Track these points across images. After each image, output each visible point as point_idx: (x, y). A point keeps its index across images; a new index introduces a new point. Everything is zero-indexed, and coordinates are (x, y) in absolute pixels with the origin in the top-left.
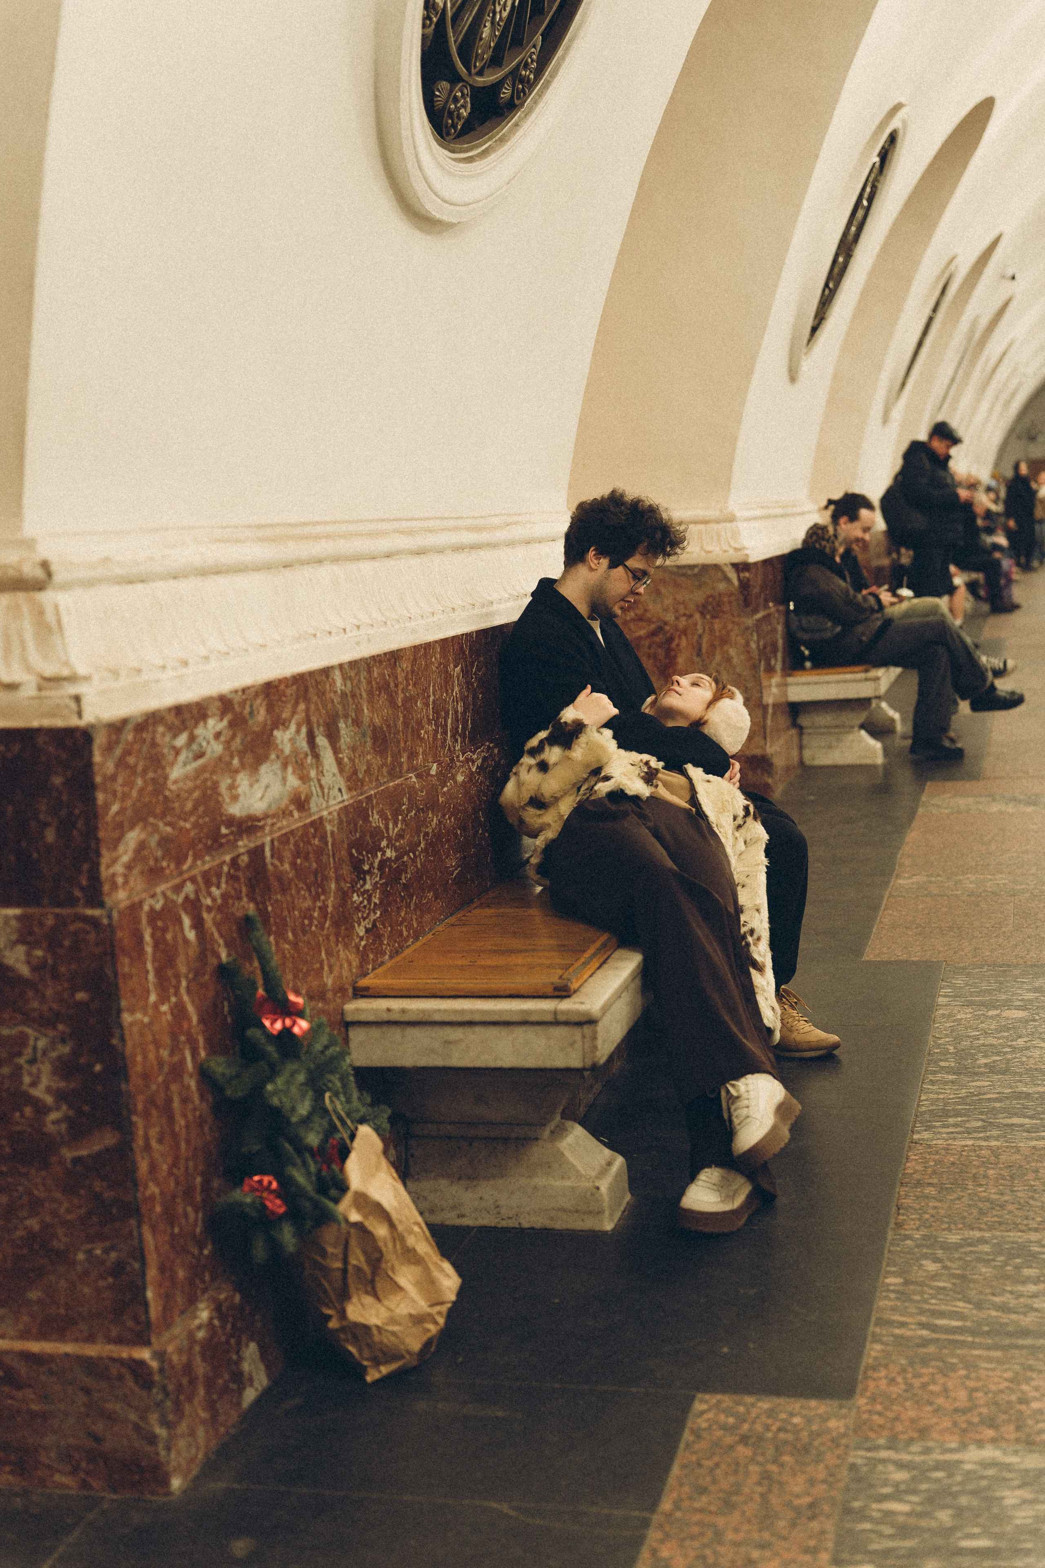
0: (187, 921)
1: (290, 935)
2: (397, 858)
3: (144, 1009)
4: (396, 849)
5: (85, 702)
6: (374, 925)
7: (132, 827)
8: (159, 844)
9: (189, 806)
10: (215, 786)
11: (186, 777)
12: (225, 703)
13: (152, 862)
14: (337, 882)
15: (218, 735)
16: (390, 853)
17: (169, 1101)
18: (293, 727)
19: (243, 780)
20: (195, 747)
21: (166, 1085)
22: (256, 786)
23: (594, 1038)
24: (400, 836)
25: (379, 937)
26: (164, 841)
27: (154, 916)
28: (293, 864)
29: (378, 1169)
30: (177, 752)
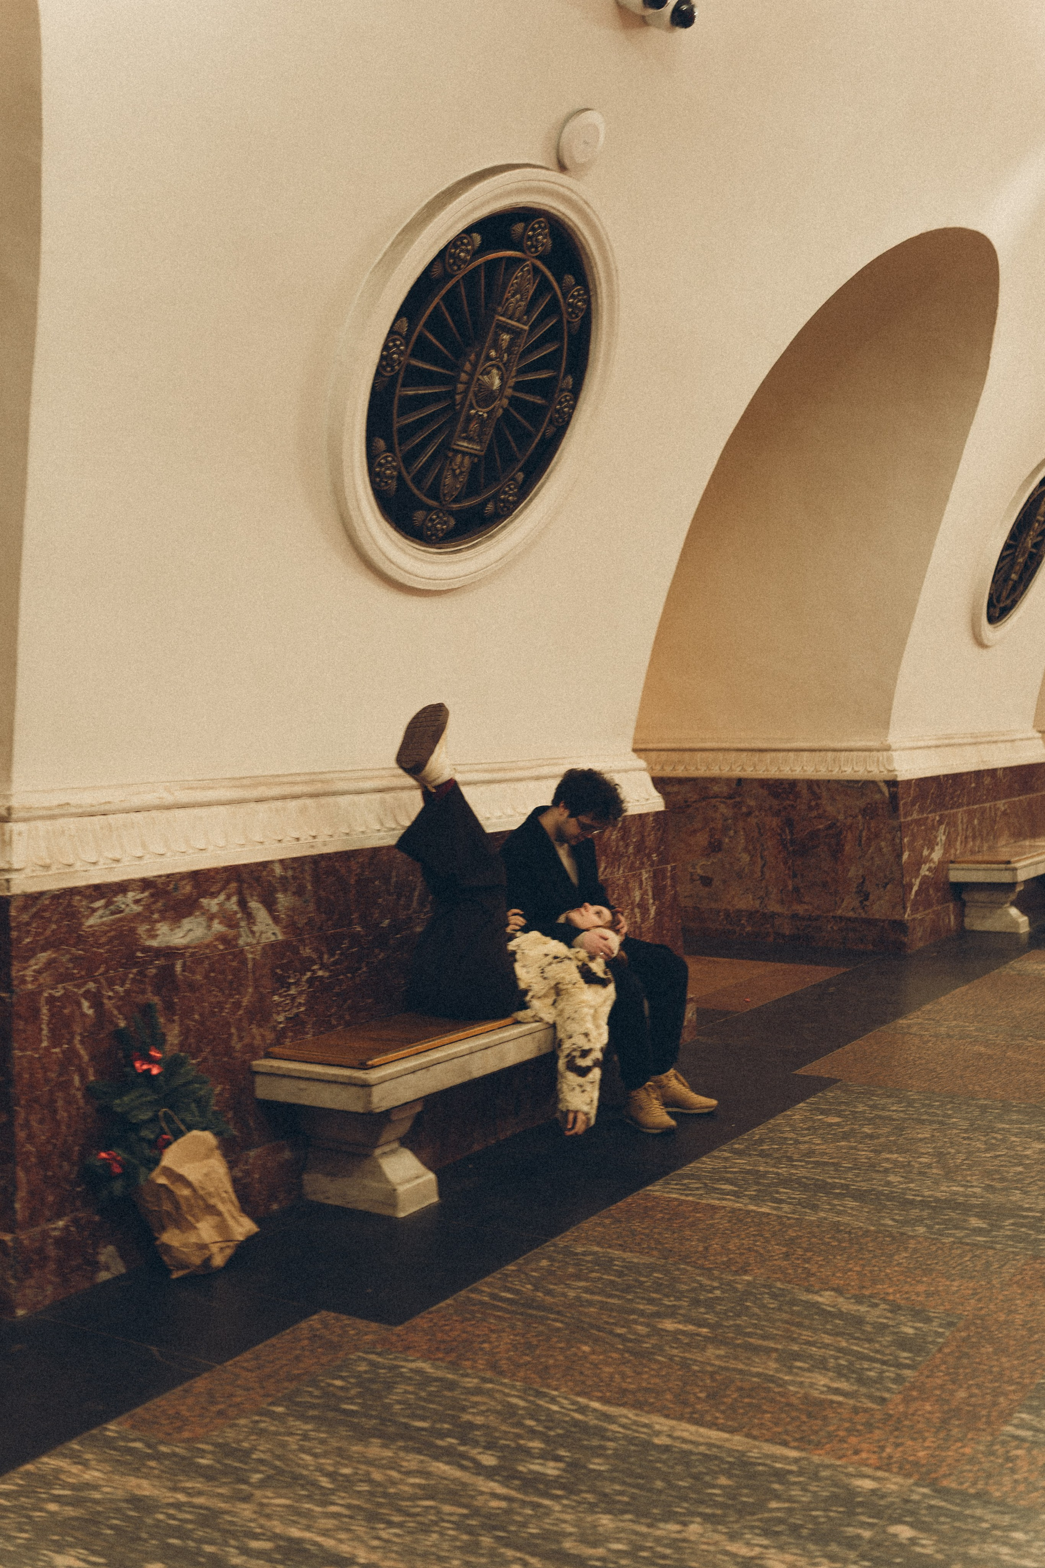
0: (85, 1004)
1: (197, 1017)
2: (330, 977)
3: (36, 1050)
4: (331, 971)
5: (12, 883)
6: (297, 1015)
7: (44, 950)
8: (70, 960)
9: (103, 940)
10: (133, 930)
11: (103, 924)
12: (146, 884)
13: (62, 970)
14: (256, 988)
15: (137, 902)
16: (320, 973)
17: (53, 1101)
18: (222, 897)
19: (163, 928)
20: (112, 907)
21: (51, 1092)
22: (177, 930)
23: (370, 1095)
24: (335, 963)
25: (303, 1023)
26: (74, 959)
27: (51, 1000)
28: (206, 977)
29: (207, 1156)
30: (94, 910)
